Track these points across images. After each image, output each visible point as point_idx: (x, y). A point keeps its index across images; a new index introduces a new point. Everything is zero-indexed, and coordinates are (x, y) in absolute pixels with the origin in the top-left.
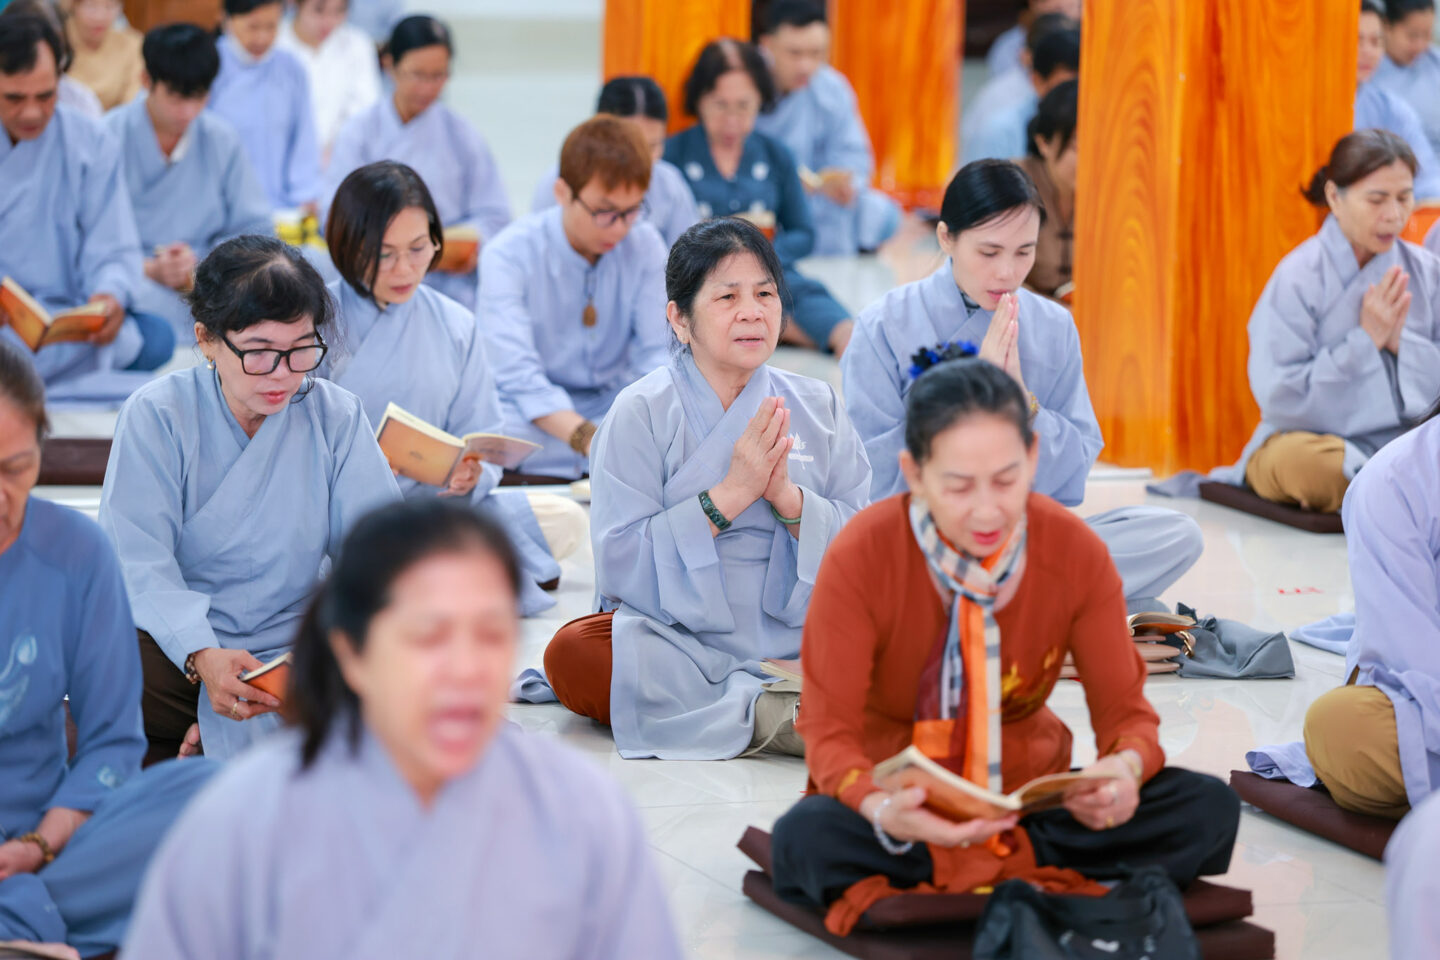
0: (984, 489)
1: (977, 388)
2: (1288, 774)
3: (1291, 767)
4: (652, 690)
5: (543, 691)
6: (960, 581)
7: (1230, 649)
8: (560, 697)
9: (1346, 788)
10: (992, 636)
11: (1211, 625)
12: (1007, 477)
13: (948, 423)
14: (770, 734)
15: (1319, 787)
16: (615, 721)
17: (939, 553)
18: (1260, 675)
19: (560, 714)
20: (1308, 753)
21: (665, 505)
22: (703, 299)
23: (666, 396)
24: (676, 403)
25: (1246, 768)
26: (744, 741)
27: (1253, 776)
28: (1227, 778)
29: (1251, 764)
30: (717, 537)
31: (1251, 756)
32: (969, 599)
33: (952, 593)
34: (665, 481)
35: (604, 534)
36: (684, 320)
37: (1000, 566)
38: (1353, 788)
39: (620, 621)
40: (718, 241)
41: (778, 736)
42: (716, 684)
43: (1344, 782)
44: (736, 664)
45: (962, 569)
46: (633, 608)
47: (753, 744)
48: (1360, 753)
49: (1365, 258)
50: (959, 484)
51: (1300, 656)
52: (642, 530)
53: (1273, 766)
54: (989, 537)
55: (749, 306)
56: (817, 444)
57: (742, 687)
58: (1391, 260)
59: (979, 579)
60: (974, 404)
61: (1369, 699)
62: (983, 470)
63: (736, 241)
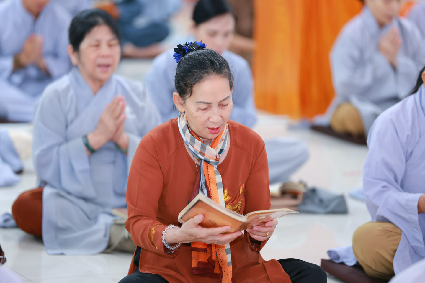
0: (215, 108)
1: (212, 63)
2: (344, 261)
3: (346, 257)
4: (62, 222)
5: (12, 222)
6: (203, 154)
7: (321, 201)
8: (19, 225)
9: (370, 267)
10: (219, 179)
11: (313, 191)
12: (224, 103)
13: (199, 79)
14: (116, 242)
15: (358, 266)
16: (45, 237)
17: (193, 142)
18: (333, 212)
19: (19, 233)
20: (354, 252)
21: (67, 140)
22: (84, 45)
23: (67, 89)
24: (71, 92)
25: (327, 257)
26: (104, 246)
27: (331, 261)
28: (319, 264)
29: (330, 256)
30: (89, 157)
31: (330, 252)
32: (207, 162)
33: (200, 159)
34: (67, 127)
35: (37, 152)
36: (76, 54)
37: (219, 147)
38: (374, 267)
39: (47, 192)
40: (91, 20)
41: (120, 243)
42: (92, 219)
43: (370, 265)
44: (100, 209)
45: (203, 148)
46: (53, 186)
47: (109, 246)
48: (377, 252)
49: (381, 25)
50: (204, 106)
51: (351, 204)
52: (55, 151)
53: (338, 258)
54: (215, 130)
55: (104, 50)
56: (137, 110)
57: (104, 220)
58: (394, 27)
59: (211, 153)
60: (211, 71)
61: (381, 228)
62: (215, 100)
63: (100, 20)
